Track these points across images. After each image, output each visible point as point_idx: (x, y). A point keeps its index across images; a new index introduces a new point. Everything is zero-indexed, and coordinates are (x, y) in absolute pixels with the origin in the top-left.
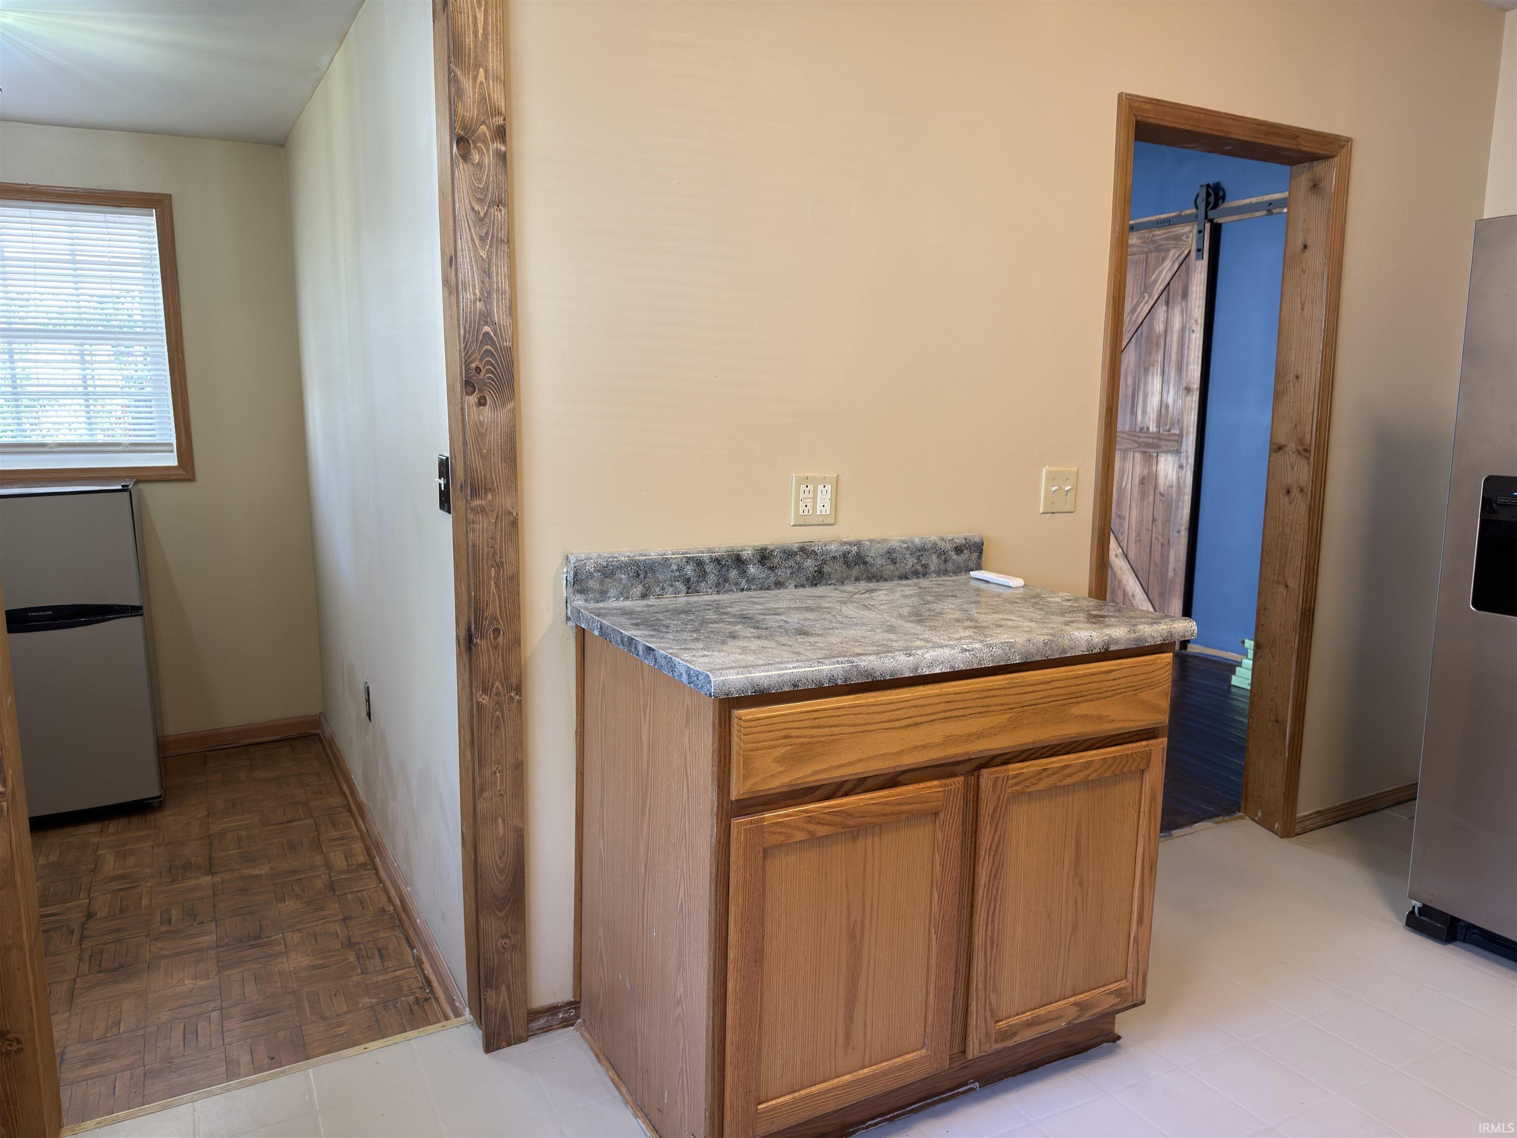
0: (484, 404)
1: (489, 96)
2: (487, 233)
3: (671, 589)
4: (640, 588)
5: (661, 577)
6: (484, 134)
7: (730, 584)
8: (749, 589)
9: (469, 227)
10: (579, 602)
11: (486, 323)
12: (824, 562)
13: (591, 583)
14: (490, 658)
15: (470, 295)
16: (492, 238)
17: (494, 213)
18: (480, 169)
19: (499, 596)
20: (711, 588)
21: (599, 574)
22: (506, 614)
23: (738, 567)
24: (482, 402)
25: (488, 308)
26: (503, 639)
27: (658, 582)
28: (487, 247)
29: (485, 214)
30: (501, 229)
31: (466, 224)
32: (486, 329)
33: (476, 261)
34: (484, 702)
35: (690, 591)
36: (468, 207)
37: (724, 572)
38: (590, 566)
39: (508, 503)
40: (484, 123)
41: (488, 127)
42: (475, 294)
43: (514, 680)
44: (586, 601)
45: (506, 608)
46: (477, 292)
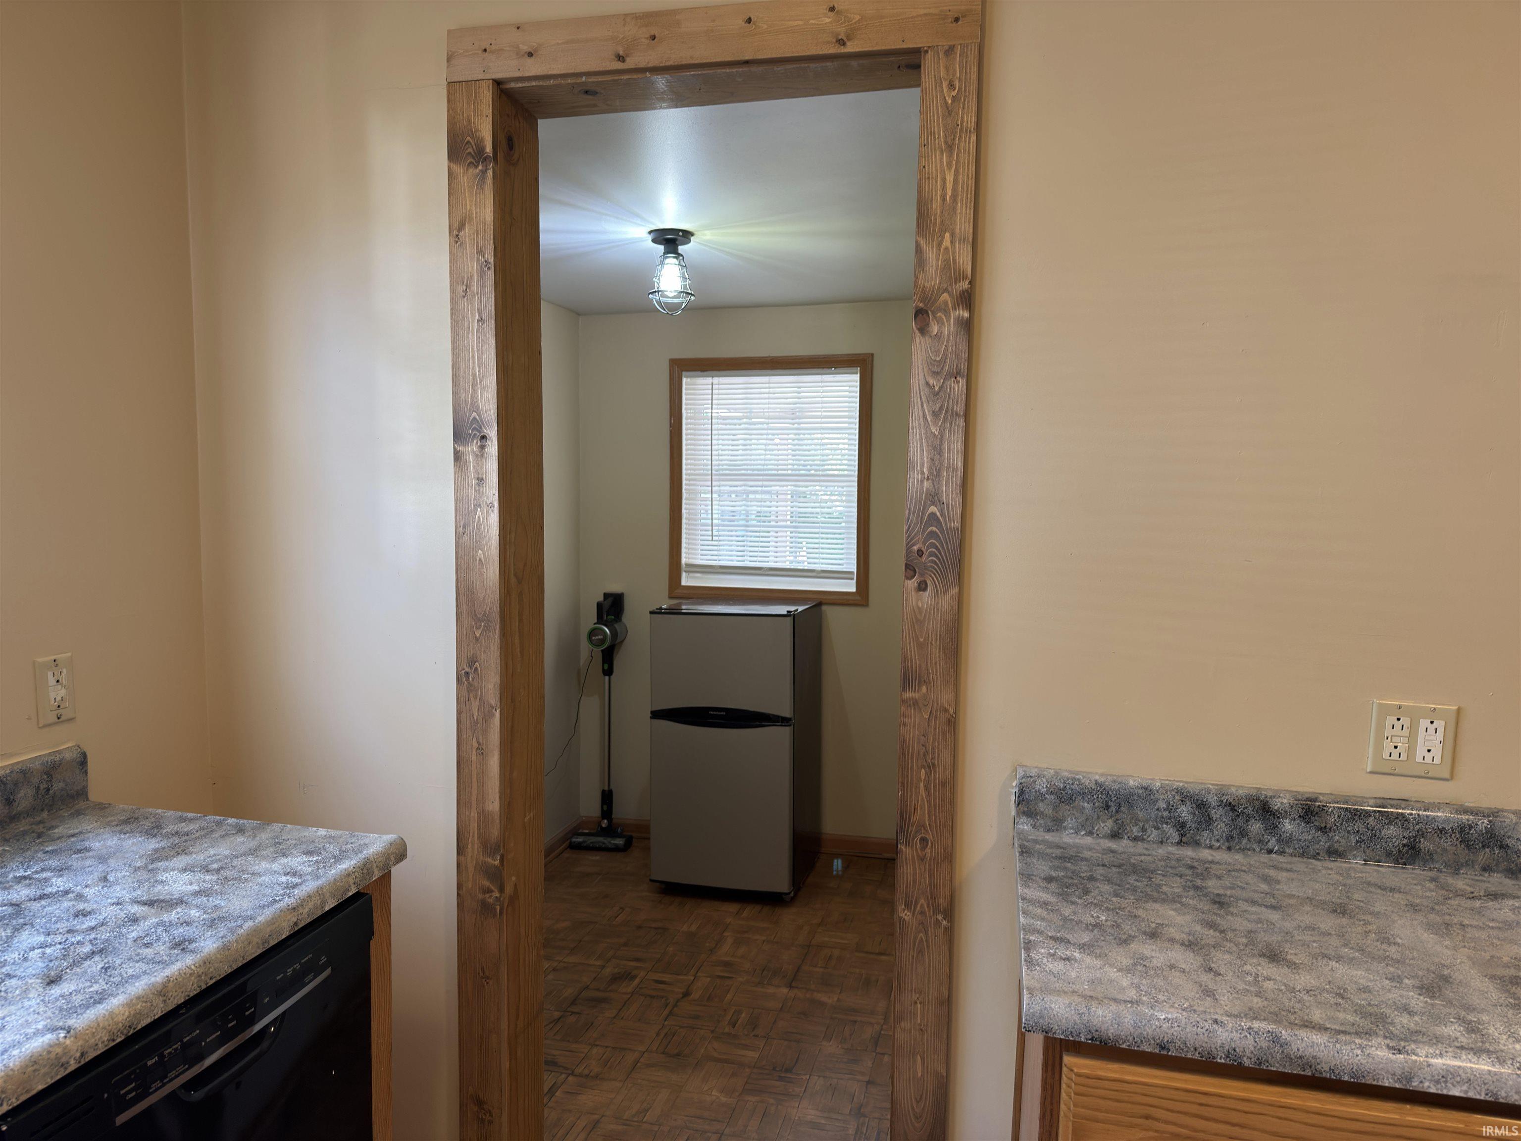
0: (925, 589)
1: (954, 261)
2: (941, 408)
3: (1155, 832)
5: (1141, 815)
6: (946, 303)
7: (1249, 840)
8: (1282, 853)
9: (922, 402)
10: (1028, 827)
11: (933, 504)
13: (1041, 806)
14: (915, 869)
15: (918, 474)
16: (946, 412)
17: (951, 385)
18: (939, 341)
19: (929, 802)
21: (1053, 797)
22: (936, 822)
23: (1264, 820)
24: (922, 587)
25: (936, 487)
26: (931, 851)
27: (1136, 820)
28: (940, 423)
29: (941, 388)
30: (957, 402)
31: (919, 400)
32: (933, 509)
33: (927, 438)
34: (906, 918)
35: (1184, 839)
36: (922, 382)
38: (1041, 786)
39: (945, 697)
40: (946, 290)
41: (951, 295)
42: (923, 473)
44: (1034, 826)
45: (936, 817)
46: (925, 470)
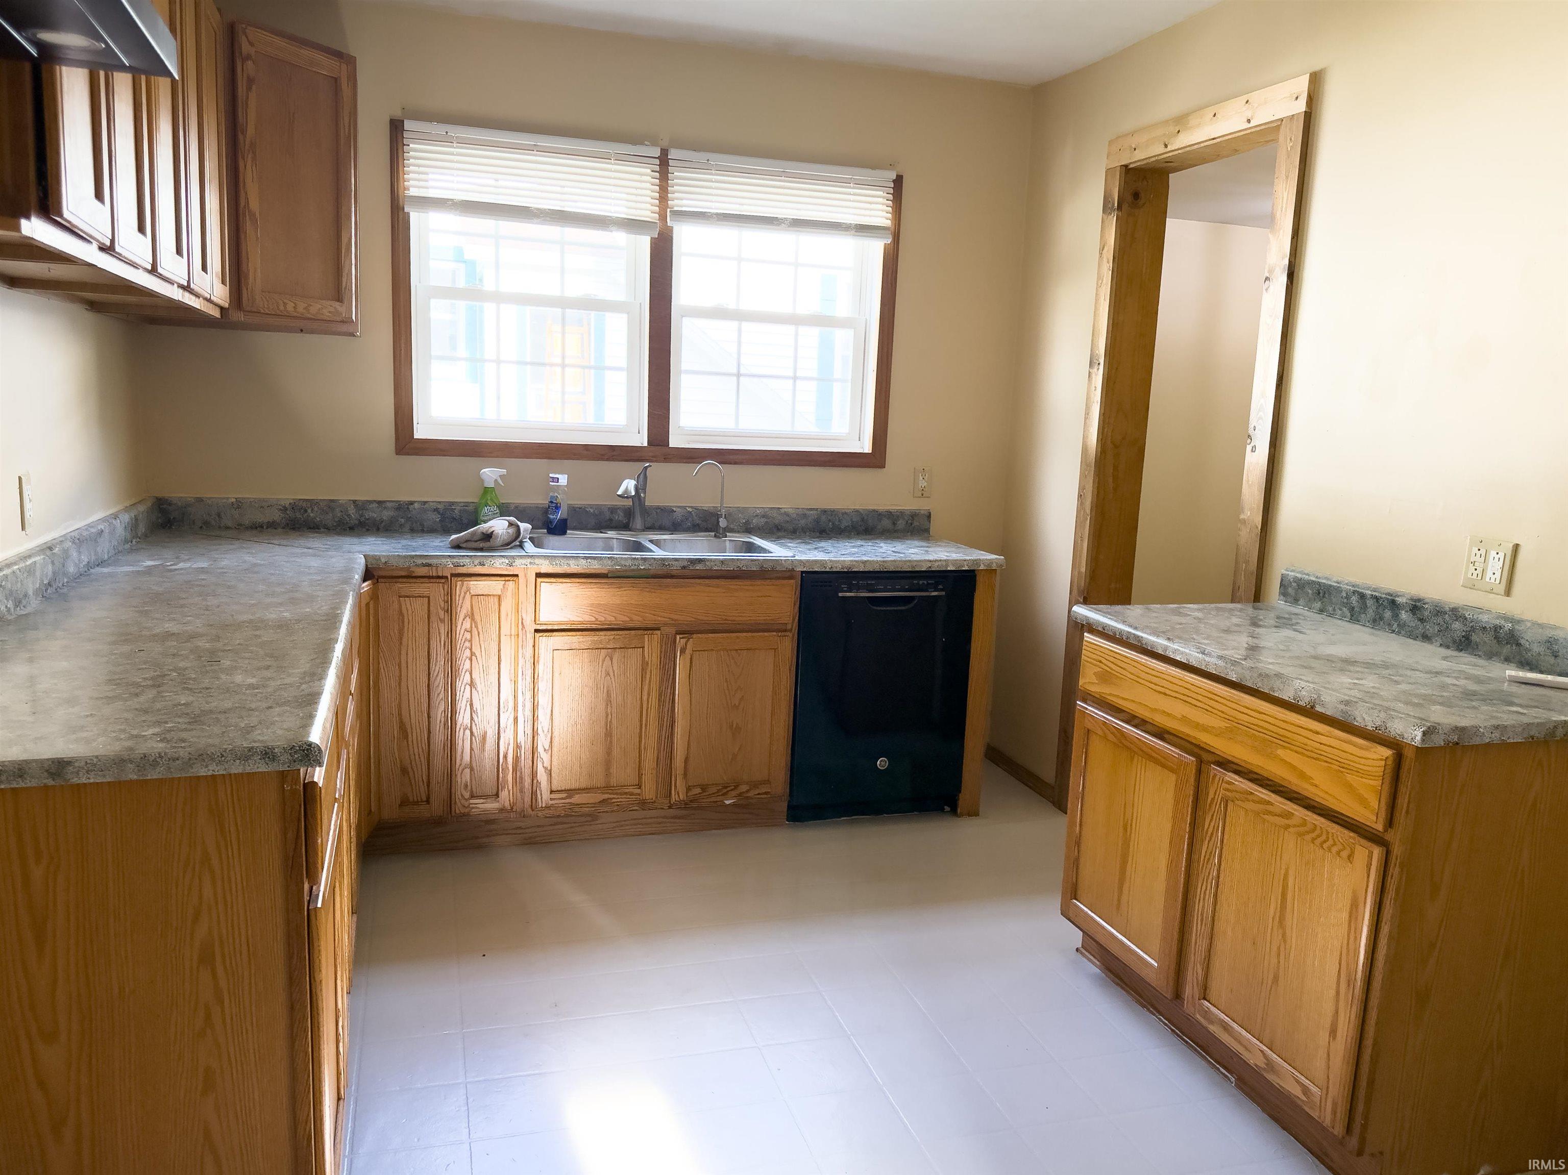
3: (1340, 612)
4: (1319, 605)
5: (1334, 600)
7: (1384, 623)
8: (1399, 633)
20: (1369, 622)
21: (1295, 584)
23: (1392, 610)
24: (1254, 450)
27: (1331, 603)
35: (1353, 618)
37: (1380, 611)
38: (1292, 577)
39: (1257, 519)
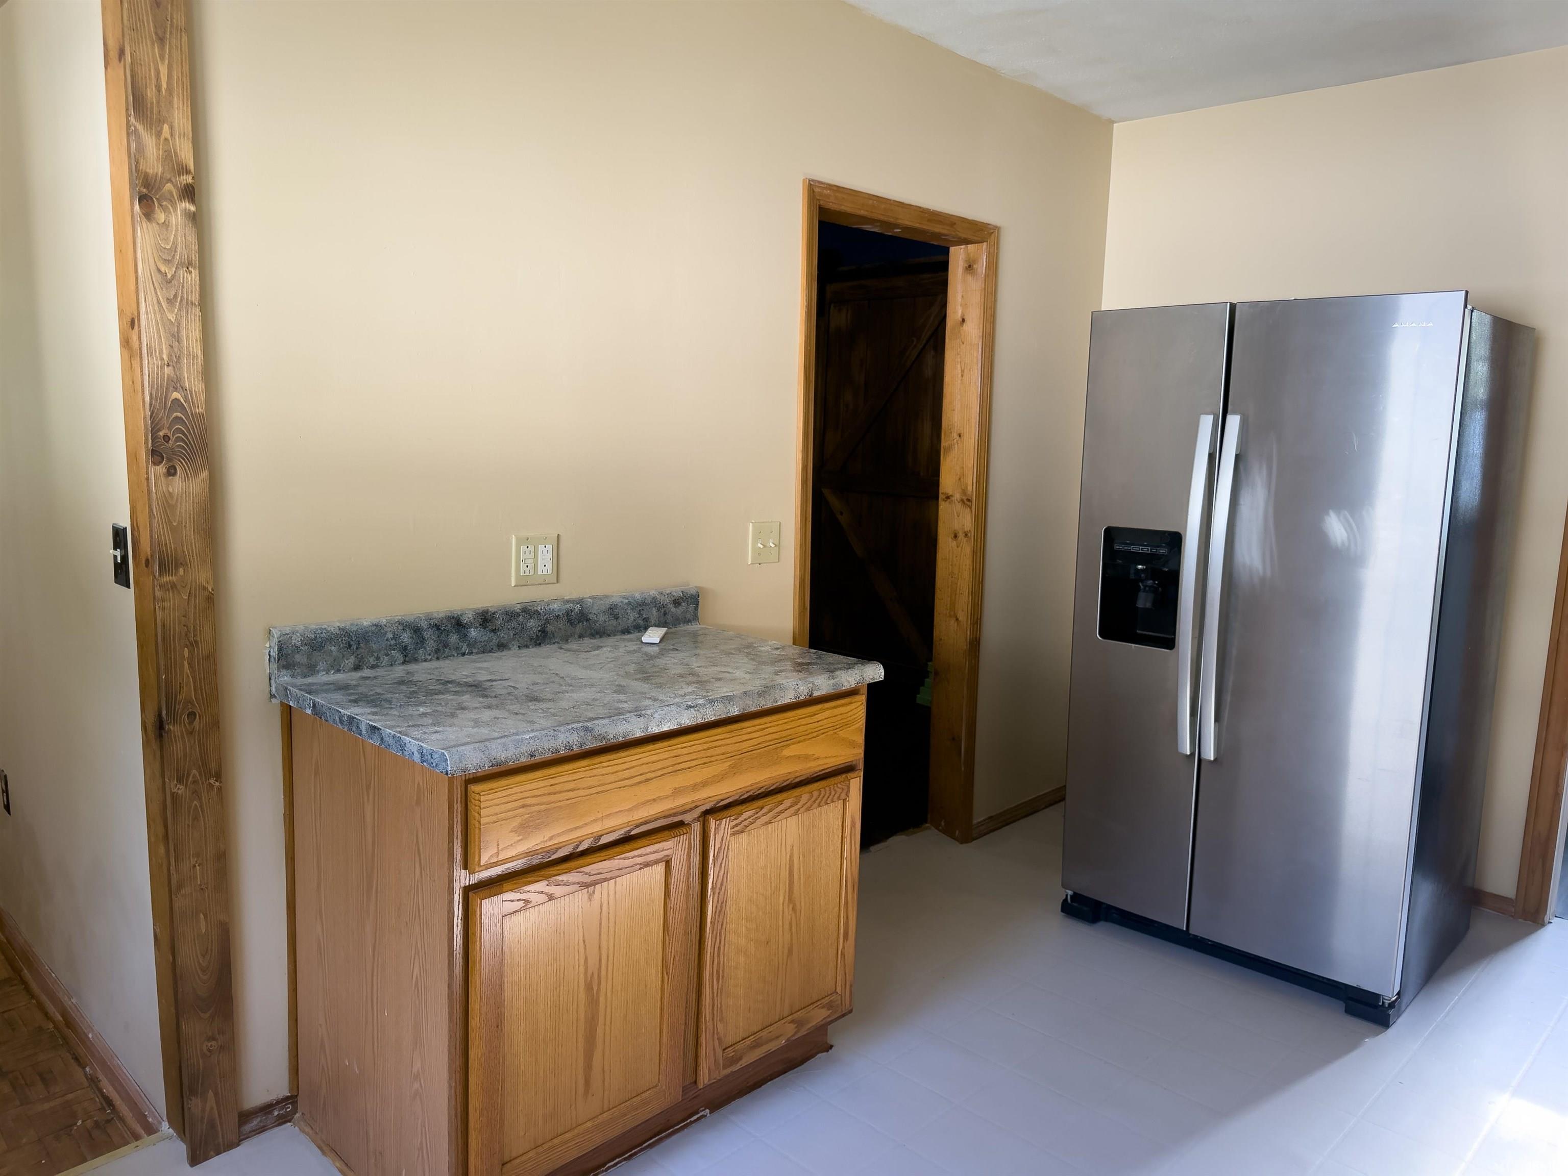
0: (175, 474)
1: (175, 153)
2: (175, 296)
3: (386, 658)
4: (352, 659)
5: (375, 647)
6: (171, 193)
7: (450, 649)
8: (471, 653)
9: (155, 289)
10: (285, 678)
11: (176, 389)
12: (547, 621)
13: (298, 658)
14: (184, 745)
15: (157, 360)
16: (181, 300)
17: (183, 274)
18: (167, 229)
19: (194, 678)
20: (430, 655)
21: (306, 647)
22: (202, 695)
23: (458, 632)
24: (171, 472)
25: (177, 373)
26: (200, 723)
27: (371, 652)
28: (176, 310)
29: (173, 276)
30: (192, 292)
31: (151, 285)
32: (175, 395)
33: (164, 325)
34: (180, 792)
35: (407, 659)
36: (153, 268)
37: (443, 637)
38: (296, 640)
39: (202, 576)
40: (170, 180)
41: (175, 186)
42: (162, 359)
43: (213, 766)
44: (293, 676)
45: (201, 690)
46: (165, 357)
